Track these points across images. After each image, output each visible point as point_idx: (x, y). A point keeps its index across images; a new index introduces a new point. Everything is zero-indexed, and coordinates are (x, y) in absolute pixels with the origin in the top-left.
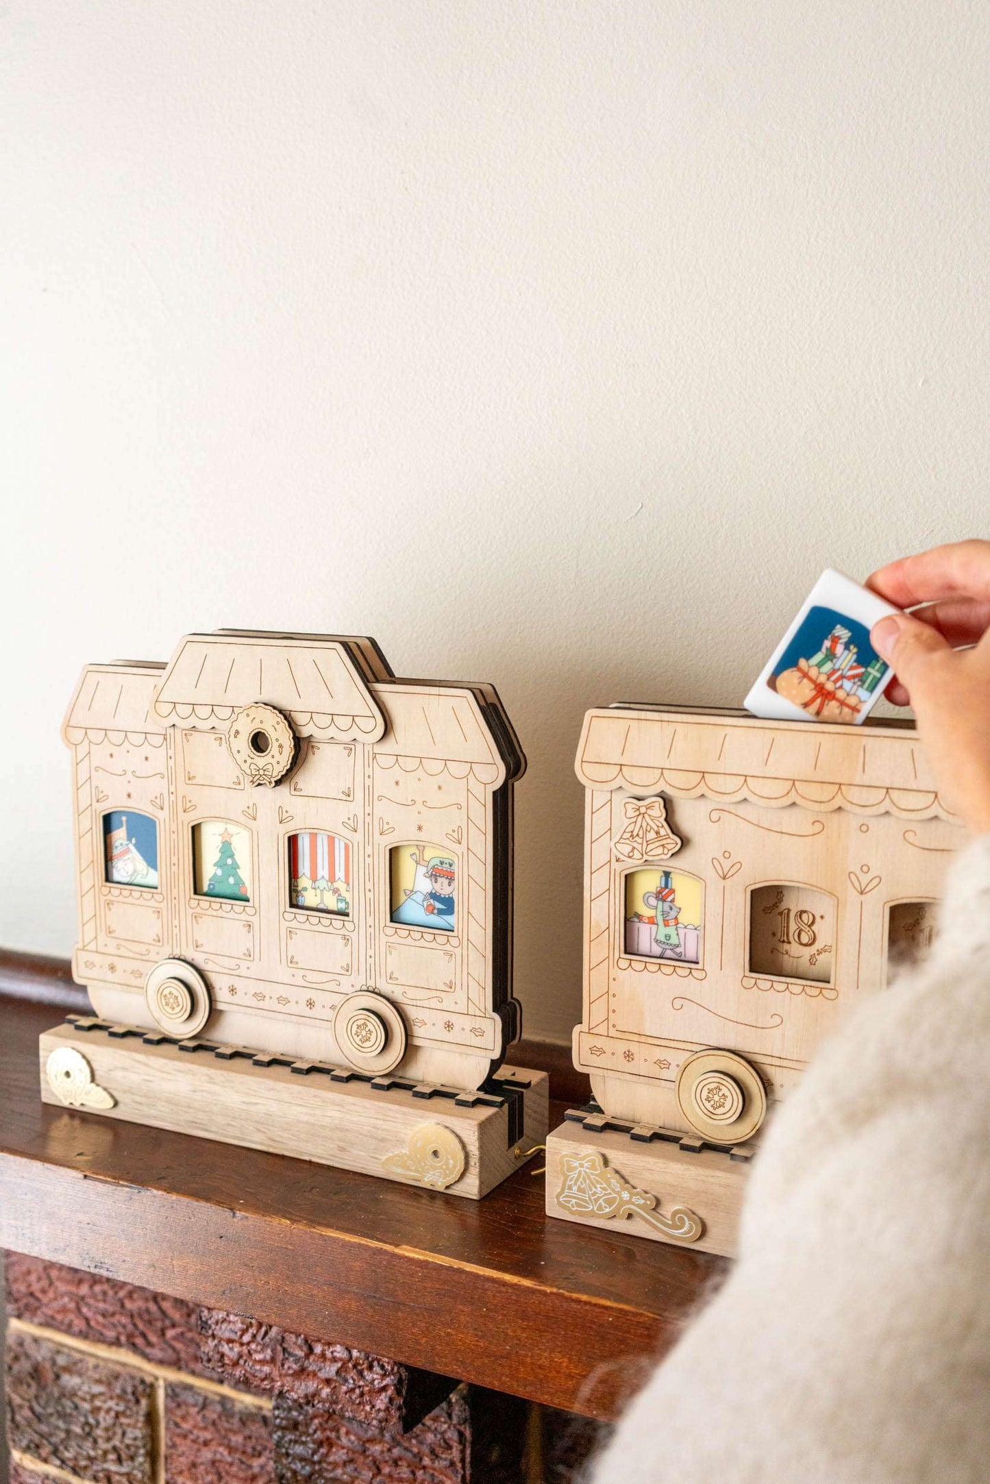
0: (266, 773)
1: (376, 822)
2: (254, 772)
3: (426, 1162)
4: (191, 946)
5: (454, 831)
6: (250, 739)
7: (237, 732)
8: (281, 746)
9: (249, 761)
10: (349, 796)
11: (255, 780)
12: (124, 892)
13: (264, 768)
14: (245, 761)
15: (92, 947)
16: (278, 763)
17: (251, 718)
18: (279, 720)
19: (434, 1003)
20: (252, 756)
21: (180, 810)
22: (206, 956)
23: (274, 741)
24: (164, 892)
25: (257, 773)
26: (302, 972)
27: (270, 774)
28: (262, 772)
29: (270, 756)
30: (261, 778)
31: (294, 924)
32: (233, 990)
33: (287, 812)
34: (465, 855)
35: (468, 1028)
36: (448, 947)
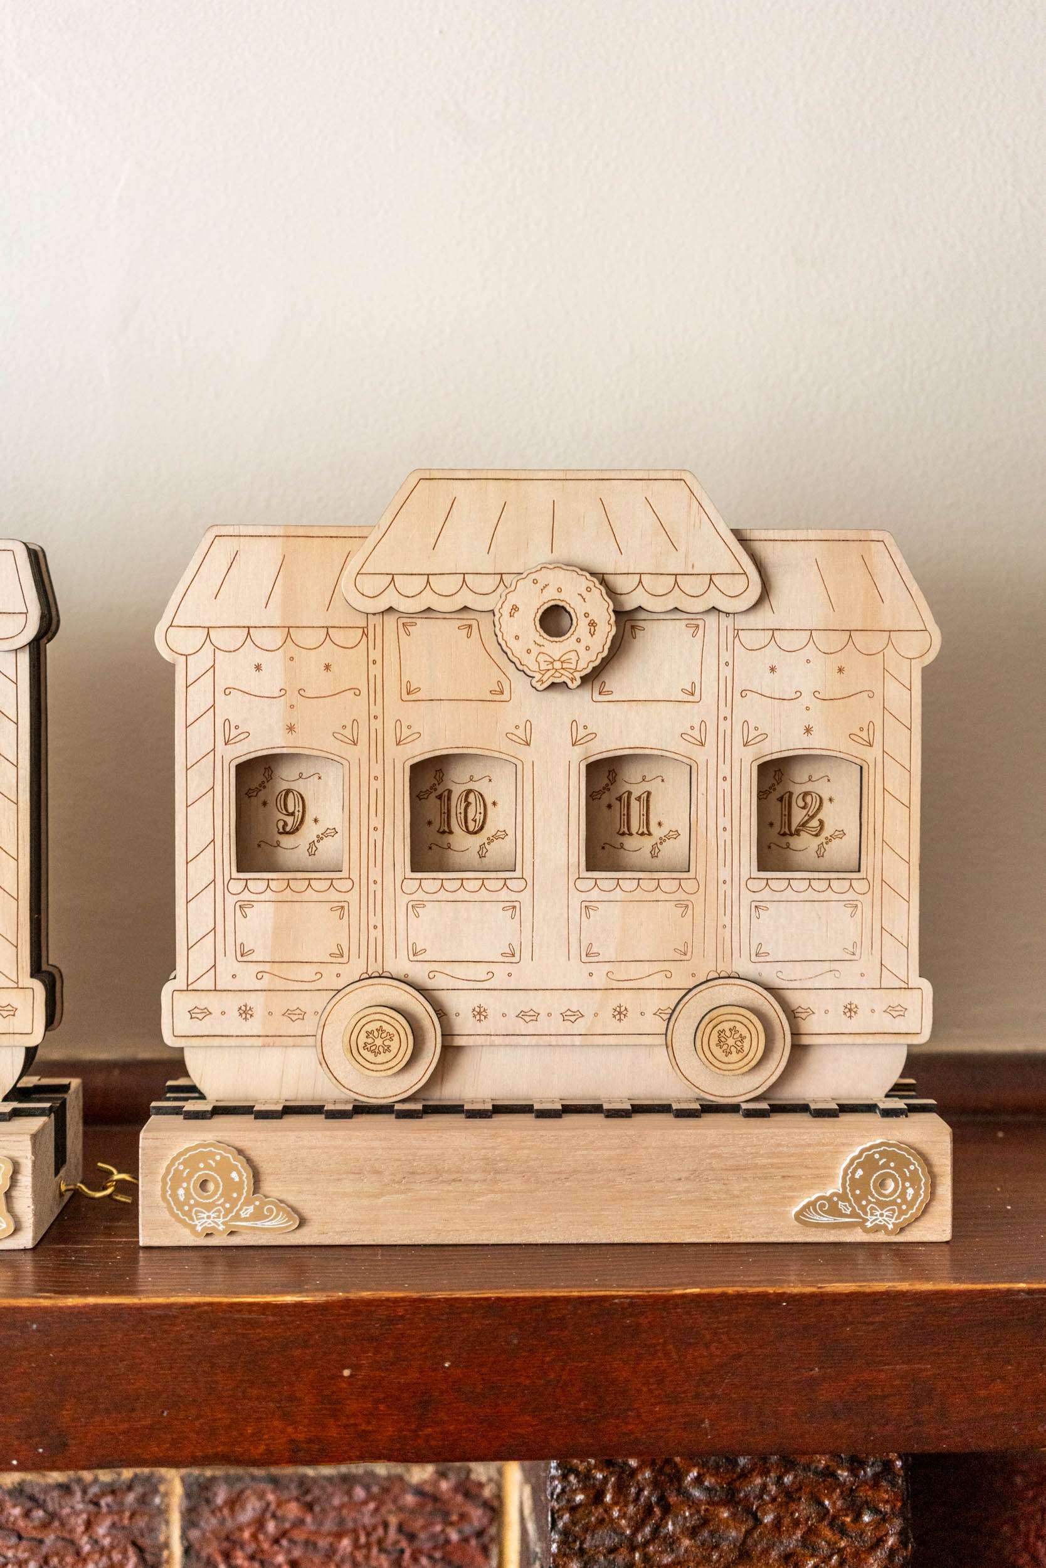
0: (565, 665)
1: (737, 728)
2: (544, 666)
3: (870, 1198)
4: (402, 953)
5: (861, 729)
6: (539, 616)
7: (515, 608)
8: (592, 624)
9: (535, 650)
10: (693, 694)
11: (545, 679)
12: (273, 884)
13: (562, 659)
14: (529, 651)
15: (206, 983)
16: (587, 648)
17: (540, 585)
18: (591, 585)
19: (829, 981)
20: (541, 641)
21: (390, 740)
22: (429, 967)
23: (581, 615)
24: (355, 876)
25: (550, 667)
26: (607, 967)
27: (573, 666)
28: (558, 665)
29: (574, 638)
30: (557, 675)
31: (595, 895)
32: (480, 1013)
33: (585, 727)
34: (879, 760)
35: (880, 1007)
36: (850, 895)
